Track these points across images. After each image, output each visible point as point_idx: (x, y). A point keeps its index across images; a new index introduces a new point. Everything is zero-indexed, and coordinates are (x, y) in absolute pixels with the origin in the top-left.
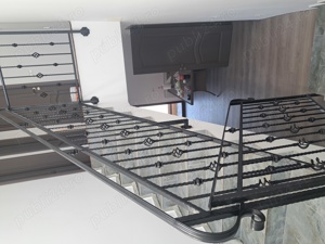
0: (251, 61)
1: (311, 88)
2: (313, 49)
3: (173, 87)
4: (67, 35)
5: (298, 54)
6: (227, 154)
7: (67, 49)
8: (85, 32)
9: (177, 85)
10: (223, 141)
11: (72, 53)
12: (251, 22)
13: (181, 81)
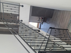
0: (57, 18)
4: (18, 6)
5: (67, 20)
6: (45, 40)
7: (18, 9)
8: (23, 6)
11: (19, 10)
12: (58, 10)
13: (41, 19)
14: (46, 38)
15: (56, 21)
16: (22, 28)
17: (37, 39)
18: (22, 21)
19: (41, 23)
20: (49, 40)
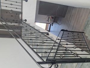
1: (84, 30)
2: (87, 20)
3: (48, 19)
4: (21, 0)
5: (83, 20)
6: (55, 46)
8: (26, 1)
9: (50, 19)
10: (55, 42)
11: (22, 6)
13: (51, 19)
14: (57, 43)
15: (69, 22)
16: (26, 30)
17: (45, 44)
18: (26, 20)
19: (51, 24)
20: (60, 45)
